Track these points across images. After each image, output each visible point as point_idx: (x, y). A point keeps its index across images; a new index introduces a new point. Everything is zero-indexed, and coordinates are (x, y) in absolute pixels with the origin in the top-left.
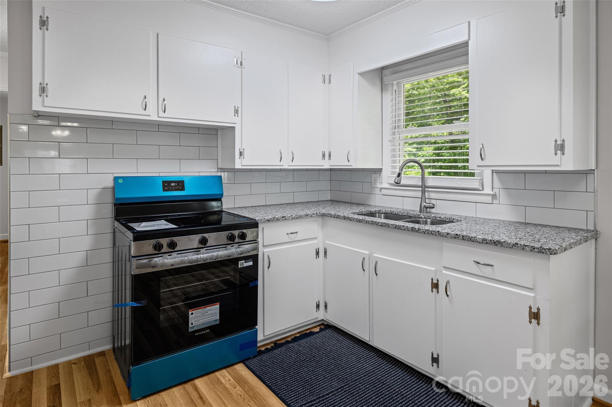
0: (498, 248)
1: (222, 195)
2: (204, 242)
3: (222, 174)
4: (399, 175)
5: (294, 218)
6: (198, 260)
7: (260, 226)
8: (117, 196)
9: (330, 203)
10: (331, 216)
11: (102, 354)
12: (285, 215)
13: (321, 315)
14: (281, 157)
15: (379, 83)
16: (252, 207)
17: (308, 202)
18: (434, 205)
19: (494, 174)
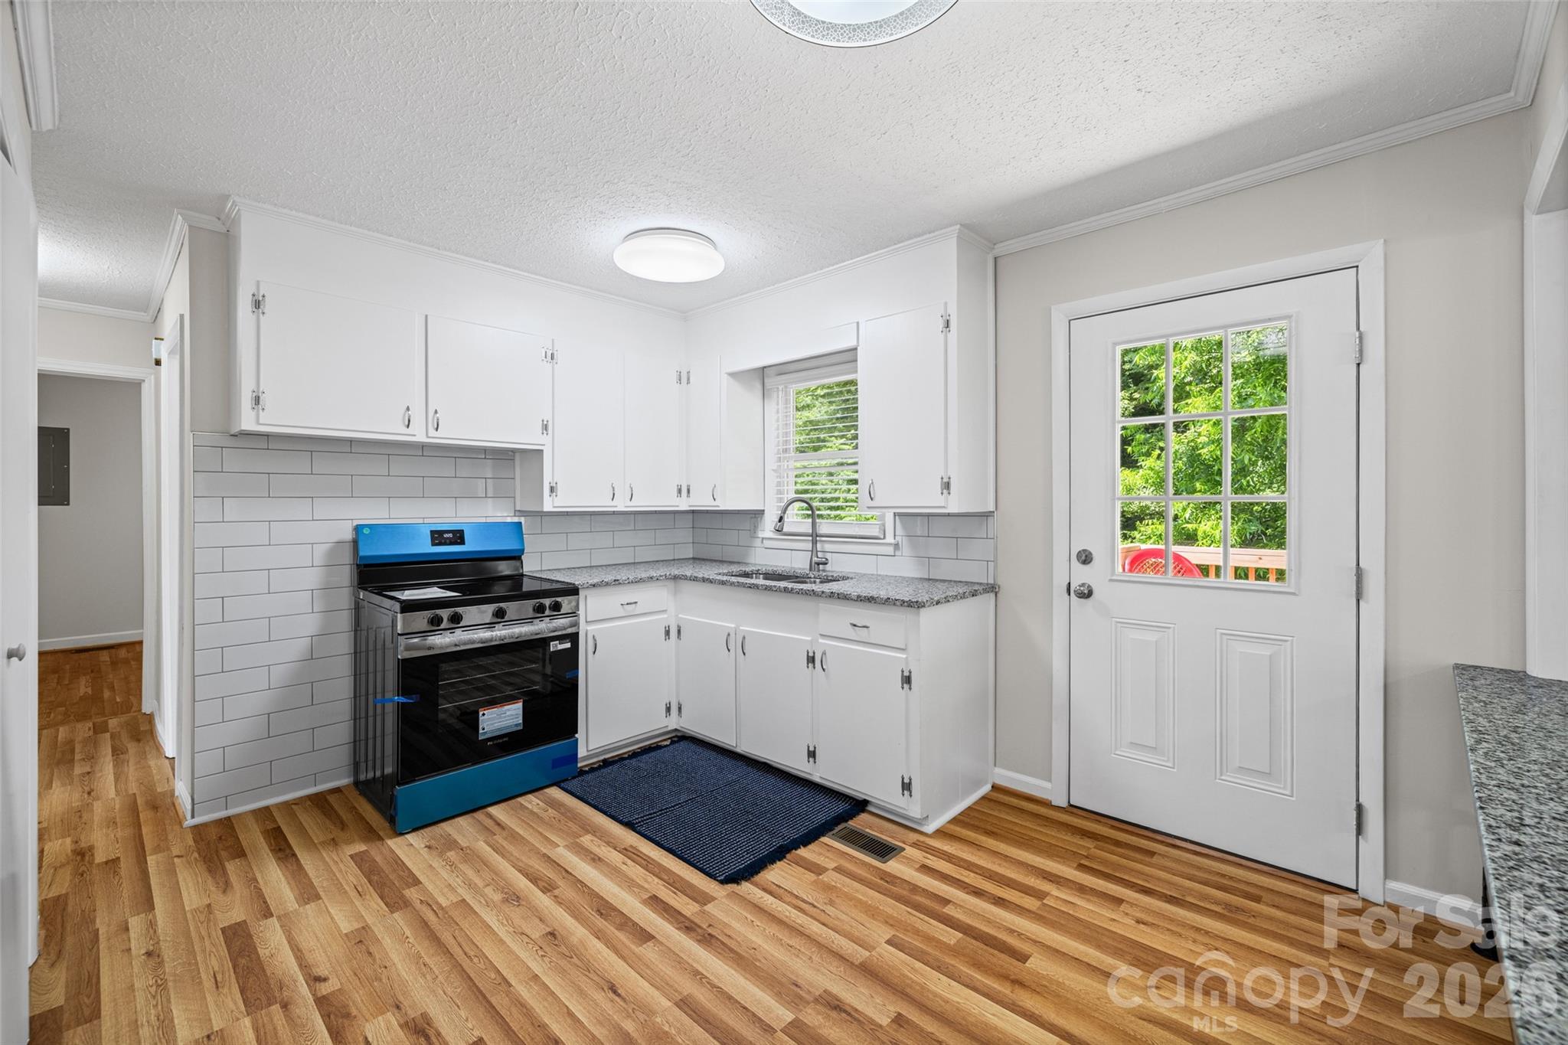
0: (872, 605)
1: (522, 551)
2: (500, 614)
3: (522, 520)
4: (781, 519)
5: (632, 582)
6: (492, 638)
7: (582, 593)
8: (362, 553)
9: (691, 561)
10: (685, 578)
11: (337, 790)
12: (618, 578)
13: (673, 723)
14: (614, 494)
15: (759, 386)
16: (568, 569)
17: (658, 561)
18: (827, 559)
19: (897, 517)
